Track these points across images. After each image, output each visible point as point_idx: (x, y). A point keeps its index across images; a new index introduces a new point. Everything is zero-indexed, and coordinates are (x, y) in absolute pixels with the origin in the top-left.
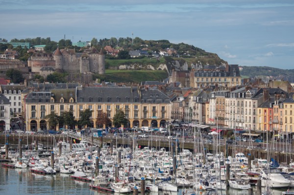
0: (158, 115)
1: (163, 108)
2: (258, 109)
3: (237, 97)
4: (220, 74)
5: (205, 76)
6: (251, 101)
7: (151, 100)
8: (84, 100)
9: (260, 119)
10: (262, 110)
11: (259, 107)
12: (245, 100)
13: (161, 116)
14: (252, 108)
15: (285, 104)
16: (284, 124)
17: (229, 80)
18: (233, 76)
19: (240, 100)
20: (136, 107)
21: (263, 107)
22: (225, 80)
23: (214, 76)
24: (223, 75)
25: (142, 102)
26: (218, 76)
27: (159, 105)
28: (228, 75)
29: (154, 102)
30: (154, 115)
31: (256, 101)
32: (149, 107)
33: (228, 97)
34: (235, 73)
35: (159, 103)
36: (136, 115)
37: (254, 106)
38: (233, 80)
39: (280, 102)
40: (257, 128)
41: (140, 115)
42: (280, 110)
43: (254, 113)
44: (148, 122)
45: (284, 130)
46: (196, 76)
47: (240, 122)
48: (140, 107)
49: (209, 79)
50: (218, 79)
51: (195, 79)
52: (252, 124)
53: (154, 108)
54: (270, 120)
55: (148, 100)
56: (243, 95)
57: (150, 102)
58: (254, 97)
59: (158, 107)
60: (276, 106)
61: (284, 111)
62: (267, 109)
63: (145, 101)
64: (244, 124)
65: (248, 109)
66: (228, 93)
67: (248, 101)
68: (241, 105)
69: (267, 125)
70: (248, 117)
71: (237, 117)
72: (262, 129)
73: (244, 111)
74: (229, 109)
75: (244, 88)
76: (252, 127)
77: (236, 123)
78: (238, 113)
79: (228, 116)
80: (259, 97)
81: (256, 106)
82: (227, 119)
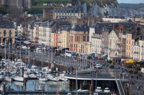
0: (7, 35)
1: (10, 31)
2: (52, 33)
3: (43, 26)
4: (71, 11)
5: (61, 12)
6: (49, 28)
7: (3, 26)
9: (52, 40)
10: (53, 34)
11: (52, 32)
12: (47, 28)
13: (9, 36)
15: (62, 31)
16: (62, 43)
17: (76, 15)
18: (79, 12)
19: (44, 28)
21: (54, 33)
22: (74, 15)
23: (67, 12)
24: (73, 12)
26: (70, 12)
27: (7, 29)
28: (76, 12)
29: (5, 27)
30: (5, 35)
31: (51, 29)
32: (2, 30)
33: (40, 26)
34: (80, 11)
37: (50, 32)
38: (79, 15)
39: (61, 30)
40: (51, 45)
42: (61, 34)
43: (50, 36)
44: (1, 39)
45: (62, 47)
46: (56, 12)
47: (44, 41)
49: (64, 14)
50: (70, 14)
51: (56, 14)
52: (49, 42)
53: (5, 31)
54: (56, 40)
55: (1, 26)
56: (45, 26)
58: (51, 26)
59: (7, 31)
60: (59, 32)
61: (62, 35)
62: (55, 34)
64: (46, 42)
65: (48, 33)
66: (40, 23)
67: (48, 29)
68: (45, 31)
69: (55, 43)
70: (47, 38)
71: (43, 38)
72: (53, 45)
73: (46, 35)
74: (40, 33)
75: (48, 21)
76: (49, 44)
77: (43, 42)
78: (43, 36)
79: (40, 37)
80: (53, 27)
81: (51, 32)
82: (39, 39)
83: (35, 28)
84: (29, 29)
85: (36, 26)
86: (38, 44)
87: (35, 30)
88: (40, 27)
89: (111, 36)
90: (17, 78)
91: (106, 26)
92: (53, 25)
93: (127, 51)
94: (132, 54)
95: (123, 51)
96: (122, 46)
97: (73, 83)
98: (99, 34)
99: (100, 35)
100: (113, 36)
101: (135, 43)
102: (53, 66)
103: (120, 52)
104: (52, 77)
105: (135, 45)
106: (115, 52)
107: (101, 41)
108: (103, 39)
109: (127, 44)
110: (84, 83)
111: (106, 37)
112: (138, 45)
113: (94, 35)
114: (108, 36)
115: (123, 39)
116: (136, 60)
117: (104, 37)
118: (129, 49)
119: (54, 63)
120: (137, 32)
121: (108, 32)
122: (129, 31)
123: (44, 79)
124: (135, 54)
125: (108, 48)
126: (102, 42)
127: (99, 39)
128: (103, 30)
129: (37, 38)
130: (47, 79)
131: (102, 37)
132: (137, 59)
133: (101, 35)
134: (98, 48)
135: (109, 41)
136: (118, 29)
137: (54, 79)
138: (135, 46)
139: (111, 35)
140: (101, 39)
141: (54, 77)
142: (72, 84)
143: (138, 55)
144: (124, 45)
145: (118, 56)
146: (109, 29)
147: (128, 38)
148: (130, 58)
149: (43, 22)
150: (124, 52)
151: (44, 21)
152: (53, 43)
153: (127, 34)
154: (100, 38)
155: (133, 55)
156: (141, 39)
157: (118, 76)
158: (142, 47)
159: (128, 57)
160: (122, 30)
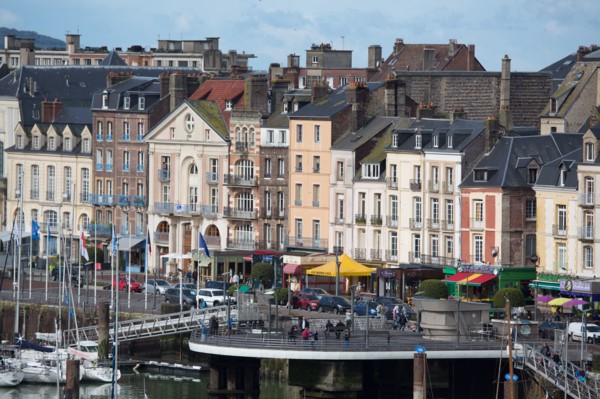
89: (165, 135)
91: (114, 81)
93: (294, 213)
94: (339, 228)
95: (264, 216)
96: (257, 187)
97: (230, 386)
98: (67, 131)
99: (77, 134)
100: (181, 135)
101: (358, 167)
103: (239, 224)
105: (358, 178)
106: (206, 224)
107: (90, 167)
108: (98, 154)
109: (295, 178)
110: (330, 378)
111: (127, 144)
112: (382, 179)
113: (29, 135)
114: (147, 140)
115: (261, 148)
116: (368, 257)
117: (110, 144)
118: (316, 204)
120: (354, 108)
121: (143, 118)
122: (302, 104)
124: (356, 227)
125: (146, 205)
126: (96, 174)
127: (73, 159)
128: (105, 108)
131: (95, 144)
132: (376, 253)
133: (86, 133)
134: (65, 209)
135: (155, 166)
136: (205, 98)
138: (360, 187)
139: (168, 129)
140: (91, 155)
142: (225, 387)
143: (385, 230)
144: (277, 185)
145: (229, 242)
146: (147, 96)
147: (303, 145)
148: (324, 252)
150: (274, 223)
153: (294, 123)
154: (77, 151)
155: (348, 231)
156: (399, 145)
157: (472, 335)
158: (416, 186)
159: (308, 245)
160: (236, 101)
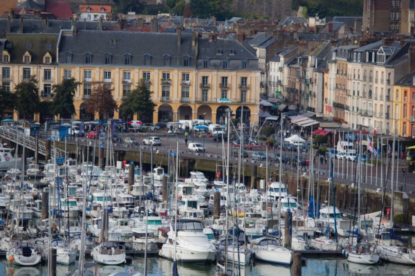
0: (233, 95)
1: (244, 80)
2: (396, 88)
3: (363, 61)
6: (383, 69)
7: (218, 62)
8: (74, 60)
9: (397, 111)
10: (401, 89)
11: (397, 83)
12: (376, 68)
13: (239, 97)
14: (384, 86)
19: (368, 67)
20: (186, 77)
21: (402, 85)
25: (197, 67)
27: (234, 73)
29: (225, 67)
30: (224, 96)
31: (392, 71)
32: (214, 77)
33: (350, 60)
35: (235, 68)
36: (185, 94)
37: (388, 81)
40: (392, 131)
41: (194, 94)
43: (388, 98)
44: (210, 110)
46: (412, 7)
47: (366, 114)
48: (195, 76)
51: (411, 15)
52: (384, 120)
53: (224, 79)
54: (412, 113)
55: (213, 62)
56: (369, 59)
57: (216, 67)
58: (391, 62)
59: (234, 78)
62: (408, 89)
63: (206, 66)
64: (373, 120)
65: (380, 88)
66: (351, 51)
67: (380, 71)
68: (368, 78)
69: (408, 124)
70: (378, 105)
71: (362, 104)
72: (400, 132)
73: (374, 92)
74: (351, 86)
75: (380, 42)
76: (384, 127)
77: (360, 118)
78: (364, 97)
79: (350, 102)
80: (400, 63)
81: (392, 82)
82: (347, 108)
83: (333, 68)
84: (310, 73)
85: (335, 62)
86: (344, 125)
87: (331, 76)
88: (350, 66)
90: (268, 253)
92: (398, 56)
102: (401, 208)
104: (395, 249)
119: (405, 196)
123: (366, 258)
129: (339, 106)
130: (376, 259)
137: (406, 258)
141: (405, 251)
149: (362, 44)
151: (368, 43)
152: (400, 124)
